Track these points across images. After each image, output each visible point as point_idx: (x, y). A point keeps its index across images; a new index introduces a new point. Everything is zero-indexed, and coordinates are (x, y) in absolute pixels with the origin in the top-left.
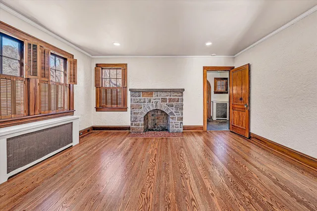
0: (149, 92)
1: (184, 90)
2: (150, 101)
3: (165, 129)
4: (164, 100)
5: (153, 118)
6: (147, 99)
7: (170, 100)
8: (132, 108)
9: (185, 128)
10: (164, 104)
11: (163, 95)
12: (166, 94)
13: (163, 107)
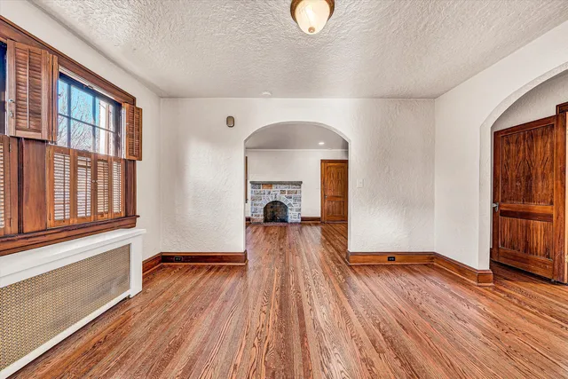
0: (270, 184)
1: (301, 182)
2: (269, 193)
3: (284, 221)
4: (283, 192)
5: (272, 210)
6: (267, 191)
7: (289, 192)
8: (253, 199)
9: (303, 219)
10: (283, 196)
11: (283, 187)
12: (284, 186)
13: (282, 198)
